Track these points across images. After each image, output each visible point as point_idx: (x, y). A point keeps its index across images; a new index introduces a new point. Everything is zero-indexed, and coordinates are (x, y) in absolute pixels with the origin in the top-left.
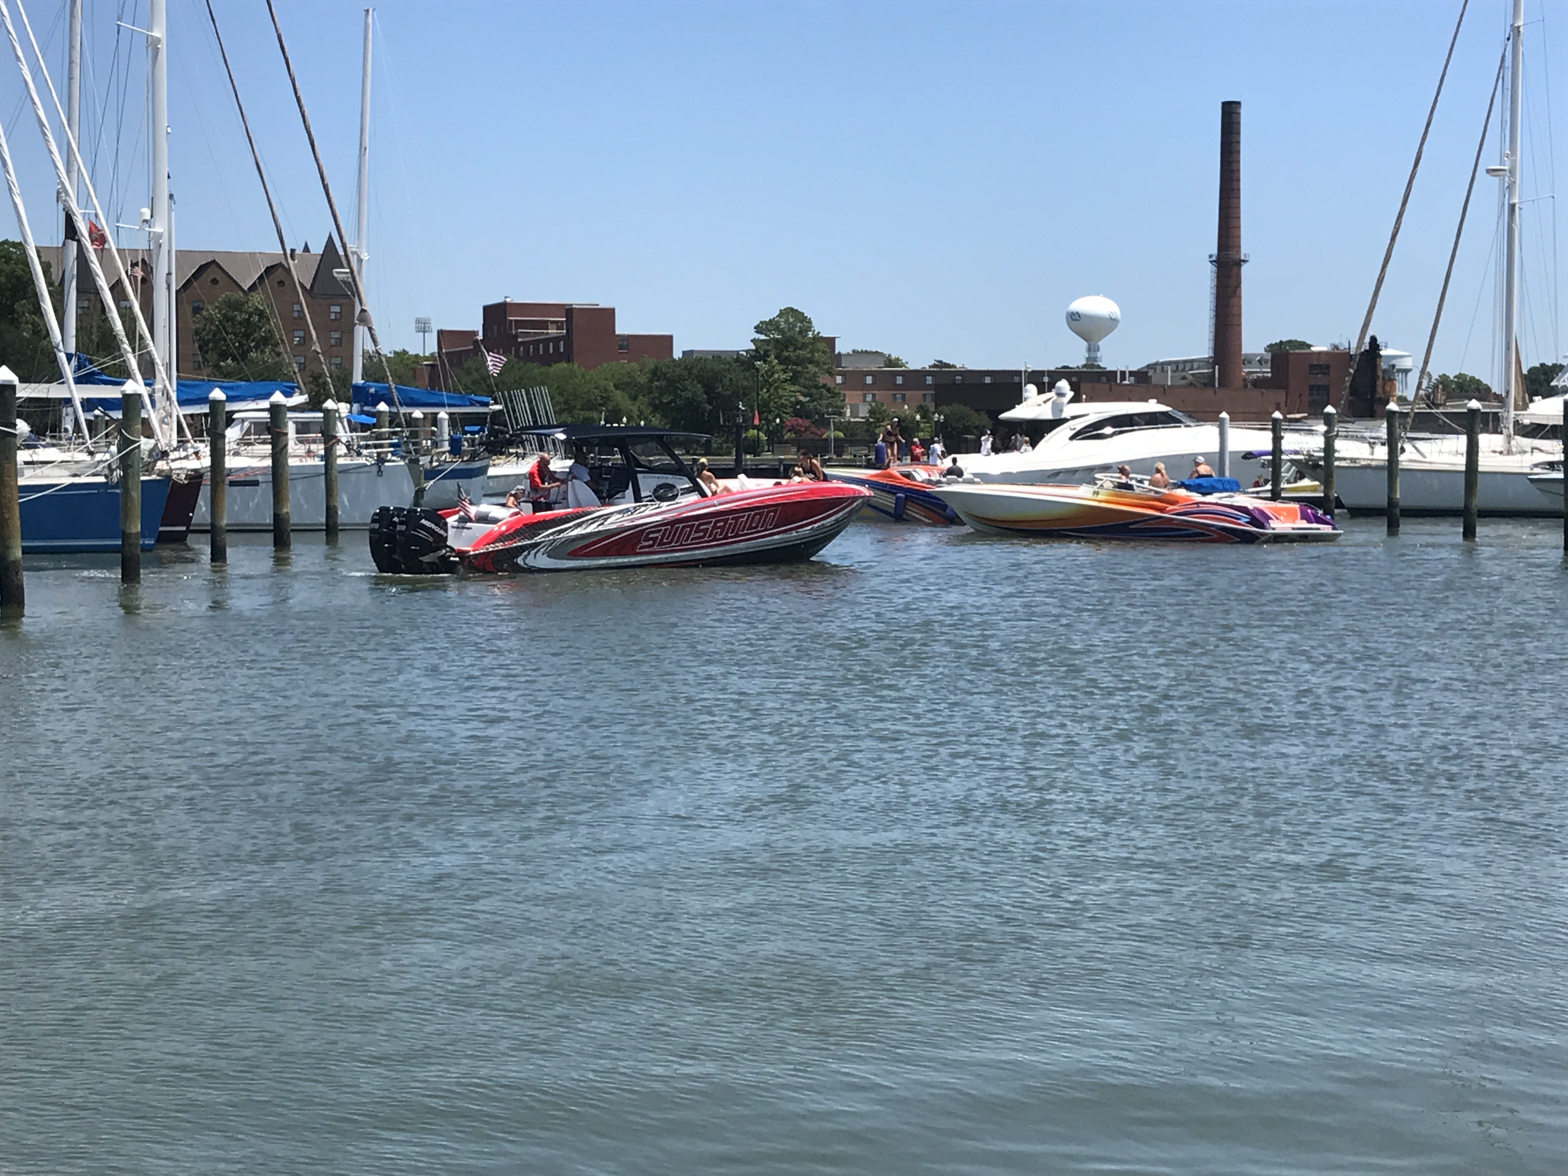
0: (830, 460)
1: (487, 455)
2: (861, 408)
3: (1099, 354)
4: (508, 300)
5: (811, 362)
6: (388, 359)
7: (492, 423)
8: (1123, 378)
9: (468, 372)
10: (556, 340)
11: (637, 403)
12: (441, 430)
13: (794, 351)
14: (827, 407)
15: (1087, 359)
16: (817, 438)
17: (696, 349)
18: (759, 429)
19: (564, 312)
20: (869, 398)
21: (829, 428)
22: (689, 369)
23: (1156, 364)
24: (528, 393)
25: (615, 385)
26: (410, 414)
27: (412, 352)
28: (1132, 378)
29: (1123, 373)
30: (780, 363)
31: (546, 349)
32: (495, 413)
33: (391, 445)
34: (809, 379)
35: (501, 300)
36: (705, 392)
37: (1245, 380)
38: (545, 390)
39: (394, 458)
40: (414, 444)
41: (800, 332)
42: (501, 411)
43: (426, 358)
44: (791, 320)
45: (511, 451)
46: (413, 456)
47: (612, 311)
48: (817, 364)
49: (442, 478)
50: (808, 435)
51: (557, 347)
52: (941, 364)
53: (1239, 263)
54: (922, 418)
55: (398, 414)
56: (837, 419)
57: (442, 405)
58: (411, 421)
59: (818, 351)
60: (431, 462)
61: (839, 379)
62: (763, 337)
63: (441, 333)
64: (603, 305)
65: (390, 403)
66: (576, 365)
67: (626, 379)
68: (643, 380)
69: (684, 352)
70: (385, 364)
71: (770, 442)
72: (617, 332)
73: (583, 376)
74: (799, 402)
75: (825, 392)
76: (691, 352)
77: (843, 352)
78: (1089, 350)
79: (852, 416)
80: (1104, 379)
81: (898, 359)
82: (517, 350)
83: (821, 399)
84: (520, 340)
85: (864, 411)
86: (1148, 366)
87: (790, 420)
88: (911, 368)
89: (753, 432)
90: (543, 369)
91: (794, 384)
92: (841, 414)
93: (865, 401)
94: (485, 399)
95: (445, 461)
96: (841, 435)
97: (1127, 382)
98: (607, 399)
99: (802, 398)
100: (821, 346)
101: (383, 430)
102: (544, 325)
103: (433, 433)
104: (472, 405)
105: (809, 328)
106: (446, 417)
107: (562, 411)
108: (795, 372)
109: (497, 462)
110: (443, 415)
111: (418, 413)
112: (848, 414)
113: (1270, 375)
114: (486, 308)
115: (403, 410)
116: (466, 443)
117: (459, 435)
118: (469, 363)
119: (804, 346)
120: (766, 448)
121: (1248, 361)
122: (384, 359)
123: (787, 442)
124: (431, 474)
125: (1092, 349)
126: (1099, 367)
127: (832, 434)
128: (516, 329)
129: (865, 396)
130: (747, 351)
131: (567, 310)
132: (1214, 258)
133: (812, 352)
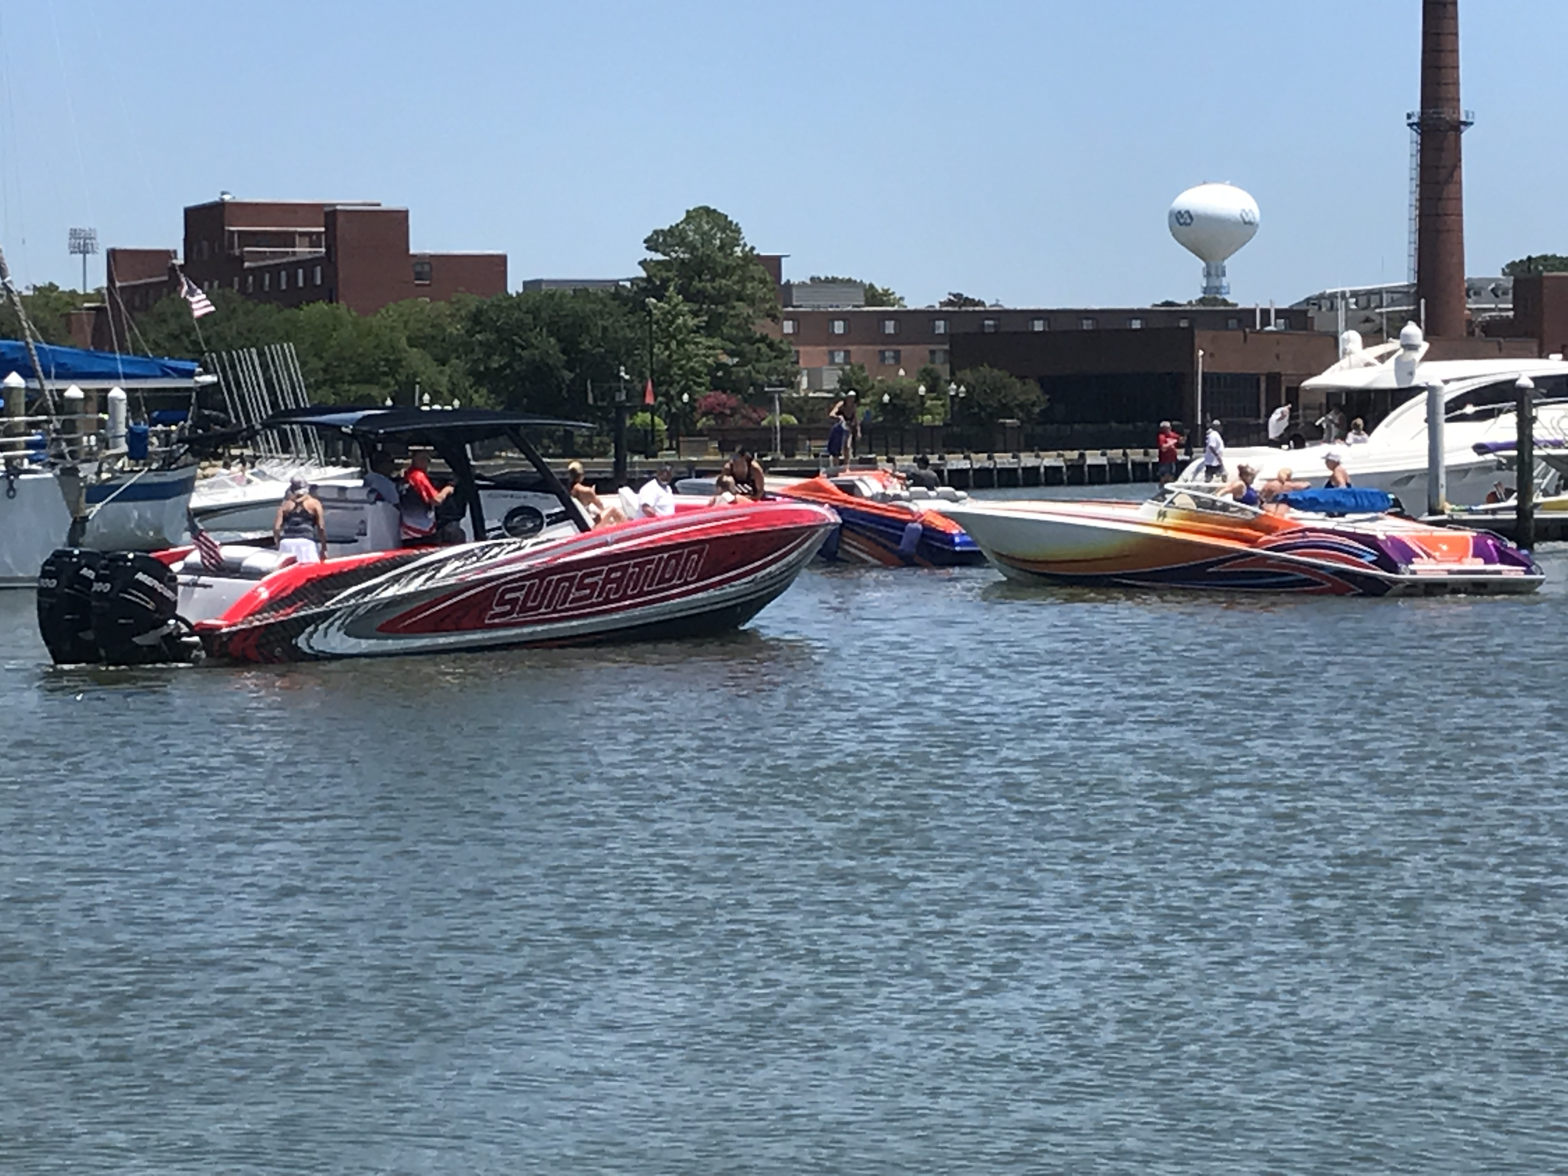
0: (774, 462)
1: (190, 458)
2: (825, 375)
3: (1225, 281)
4: (227, 198)
5: (740, 299)
6: (23, 298)
7: (200, 407)
8: (1266, 322)
9: (162, 320)
10: (308, 265)
11: (447, 370)
12: (113, 417)
13: (712, 280)
14: (768, 374)
15: (1205, 290)
16: (751, 425)
17: (545, 276)
18: (653, 410)
19: (322, 219)
20: (839, 358)
21: (772, 411)
22: (535, 312)
23: (1322, 296)
24: (261, 354)
25: (409, 339)
26: (61, 392)
27: (64, 287)
28: (1281, 321)
29: (1265, 313)
30: (687, 299)
31: (292, 279)
32: (205, 388)
33: (29, 445)
34: (738, 327)
35: (216, 198)
36: (564, 352)
37: (1470, 322)
38: (289, 348)
39: (34, 467)
40: (70, 442)
41: (721, 248)
42: (213, 385)
43: (87, 297)
44: (706, 227)
45: (235, 452)
46: (69, 462)
47: (404, 214)
48: (751, 301)
49: (113, 500)
50: (739, 421)
51: (309, 277)
52: (959, 300)
53: (1457, 127)
54: (929, 390)
55: (41, 392)
56: (786, 392)
57: (113, 376)
58: (63, 405)
59: (753, 278)
60: (99, 473)
61: (788, 327)
62: (659, 257)
63: (112, 254)
64: (388, 204)
65: (27, 373)
66: (343, 305)
67: (428, 330)
68: (456, 329)
69: (526, 284)
70: (19, 307)
71: (673, 434)
72: (412, 251)
73: (355, 324)
74: (721, 366)
75: (763, 347)
76: (538, 283)
77: (795, 280)
78: (1208, 275)
79: (810, 387)
80: (1232, 323)
81: (886, 293)
82: (243, 283)
83: (757, 360)
84: (246, 264)
85: (830, 381)
86: (1308, 300)
87: (708, 397)
88: (911, 307)
89: (643, 418)
90: (287, 313)
91: (710, 336)
92: (793, 386)
93: (832, 362)
94: (188, 365)
95: (122, 471)
96: (793, 420)
97: (1271, 328)
98: (395, 365)
99: (725, 359)
100: (757, 270)
101: (17, 419)
102: (288, 239)
103: (102, 423)
104: (165, 375)
105: (735, 242)
106: (123, 395)
107: (318, 385)
108: (712, 315)
109: (209, 471)
110: (117, 392)
111: (74, 391)
112: (804, 384)
113: (1511, 314)
114: (189, 213)
115: (50, 385)
116: (155, 440)
117: (143, 426)
118: (162, 305)
119: (728, 271)
120: (666, 444)
121: (1475, 290)
122: (16, 299)
123: (700, 433)
124: (97, 493)
125: (1213, 272)
126: (1225, 302)
127: (778, 419)
128: (240, 246)
129: (831, 353)
130: (632, 281)
131: (327, 214)
132: (1415, 119)
133: (742, 281)
